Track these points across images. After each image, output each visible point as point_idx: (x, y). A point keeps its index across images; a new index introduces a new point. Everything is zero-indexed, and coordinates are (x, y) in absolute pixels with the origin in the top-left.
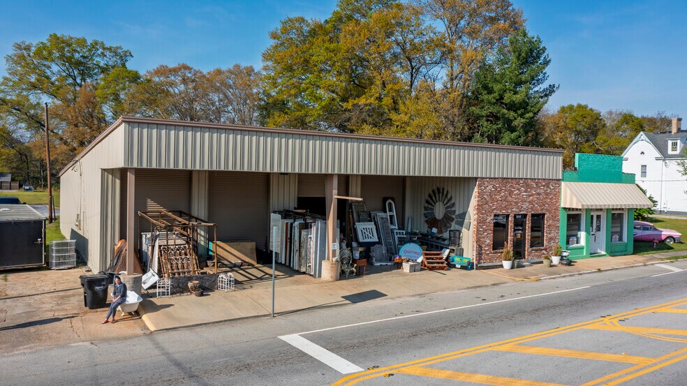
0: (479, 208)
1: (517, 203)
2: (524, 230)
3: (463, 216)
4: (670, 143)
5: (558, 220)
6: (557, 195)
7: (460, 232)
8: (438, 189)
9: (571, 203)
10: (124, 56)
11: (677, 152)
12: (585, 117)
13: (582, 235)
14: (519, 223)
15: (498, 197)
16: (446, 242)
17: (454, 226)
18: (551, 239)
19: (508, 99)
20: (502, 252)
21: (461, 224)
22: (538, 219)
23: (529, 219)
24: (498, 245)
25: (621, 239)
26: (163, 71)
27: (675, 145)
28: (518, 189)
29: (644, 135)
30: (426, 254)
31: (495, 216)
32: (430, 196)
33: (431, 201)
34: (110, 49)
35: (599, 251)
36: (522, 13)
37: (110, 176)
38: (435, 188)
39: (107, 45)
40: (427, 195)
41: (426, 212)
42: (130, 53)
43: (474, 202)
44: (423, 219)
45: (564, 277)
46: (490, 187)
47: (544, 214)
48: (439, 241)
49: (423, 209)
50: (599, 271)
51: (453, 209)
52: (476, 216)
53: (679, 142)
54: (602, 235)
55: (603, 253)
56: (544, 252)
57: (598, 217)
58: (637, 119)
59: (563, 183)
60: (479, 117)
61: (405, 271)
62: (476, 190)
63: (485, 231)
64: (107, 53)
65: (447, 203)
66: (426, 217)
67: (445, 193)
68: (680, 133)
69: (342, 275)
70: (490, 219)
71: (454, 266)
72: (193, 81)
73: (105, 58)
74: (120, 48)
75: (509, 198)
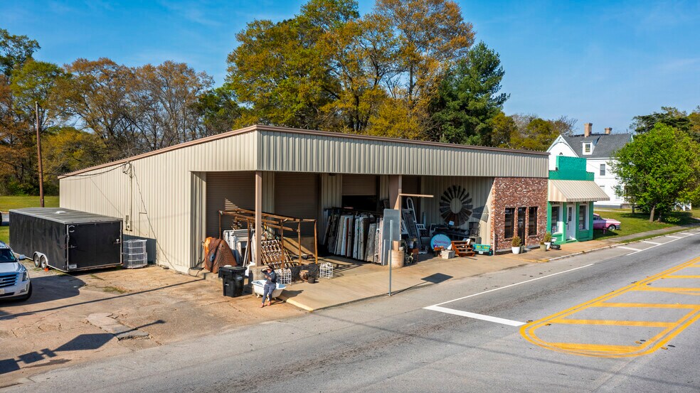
0: (496, 203)
1: (520, 198)
2: (524, 220)
3: (481, 210)
4: (584, 145)
5: (546, 212)
6: (545, 191)
7: (478, 223)
8: (454, 187)
9: (557, 197)
10: (31, 47)
11: (590, 153)
12: (500, 120)
13: (561, 224)
14: (521, 214)
15: (508, 193)
16: (466, 233)
17: (471, 219)
18: (542, 228)
19: (472, 105)
20: (511, 240)
21: (479, 217)
22: (533, 211)
23: (527, 211)
24: (508, 233)
25: (584, 227)
26: (82, 65)
27: (588, 146)
28: (521, 186)
29: (562, 138)
30: (455, 243)
31: (506, 209)
32: (445, 193)
33: (447, 198)
34: (13, 39)
35: (571, 238)
36: (472, 27)
37: (198, 178)
38: (450, 186)
39: (11, 35)
40: (442, 192)
41: (442, 207)
42: (37, 44)
43: (491, 198)
44: (439, 214)
45: (563, 258)
46: (503, 184)
47: (536, 208)
48: (460, 232)
49: (438, 205)
50: (584, 253)
51: (470, 204)
52: (494, 210)
53: (591, 144)
54: (573, 224)
55: (574, 239)
56: (537, 239)
57: (570, 209)
58: (545, 122)
59: (549, 181)
60: (443, 122)
61: (443, 258)
62: (493, 187)
63: (500, 222)
64: (11, 44)
65: (463, 199)
66: (442, 212)
67: (462, 190)
68: (592, 137)
69: (406, 263)
70: (503, 212)
71: (477, 253)
72: (115, 76)
73: (7, 48)
74: (25, 37)
75: (515, 194)
